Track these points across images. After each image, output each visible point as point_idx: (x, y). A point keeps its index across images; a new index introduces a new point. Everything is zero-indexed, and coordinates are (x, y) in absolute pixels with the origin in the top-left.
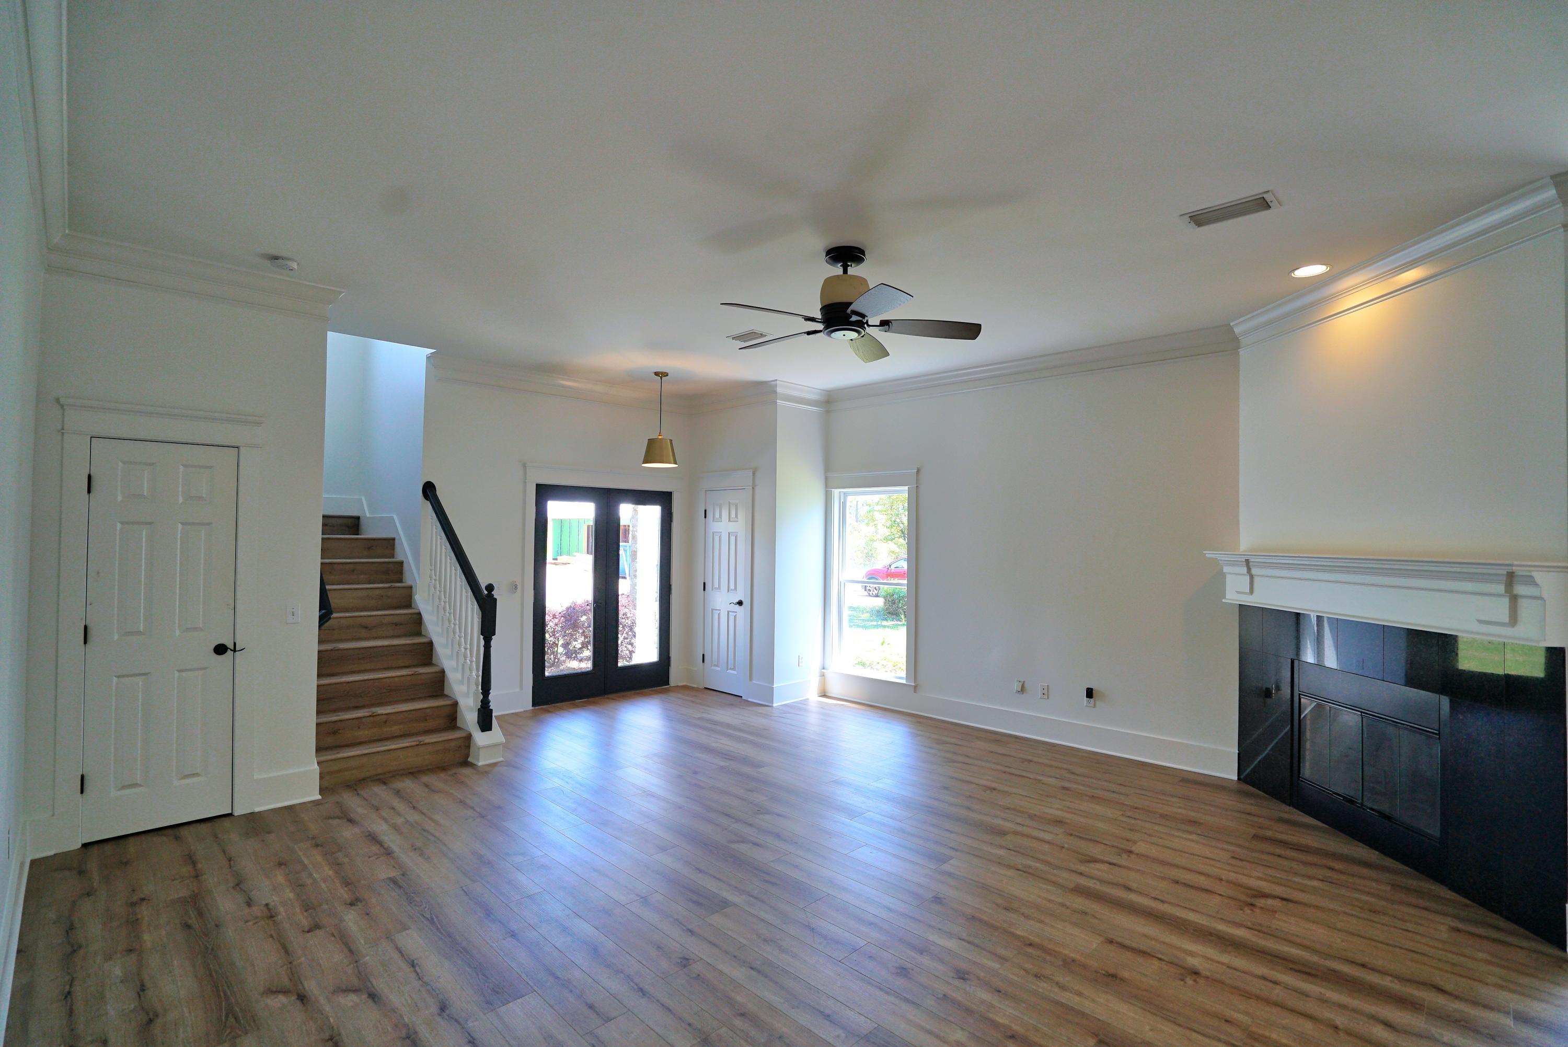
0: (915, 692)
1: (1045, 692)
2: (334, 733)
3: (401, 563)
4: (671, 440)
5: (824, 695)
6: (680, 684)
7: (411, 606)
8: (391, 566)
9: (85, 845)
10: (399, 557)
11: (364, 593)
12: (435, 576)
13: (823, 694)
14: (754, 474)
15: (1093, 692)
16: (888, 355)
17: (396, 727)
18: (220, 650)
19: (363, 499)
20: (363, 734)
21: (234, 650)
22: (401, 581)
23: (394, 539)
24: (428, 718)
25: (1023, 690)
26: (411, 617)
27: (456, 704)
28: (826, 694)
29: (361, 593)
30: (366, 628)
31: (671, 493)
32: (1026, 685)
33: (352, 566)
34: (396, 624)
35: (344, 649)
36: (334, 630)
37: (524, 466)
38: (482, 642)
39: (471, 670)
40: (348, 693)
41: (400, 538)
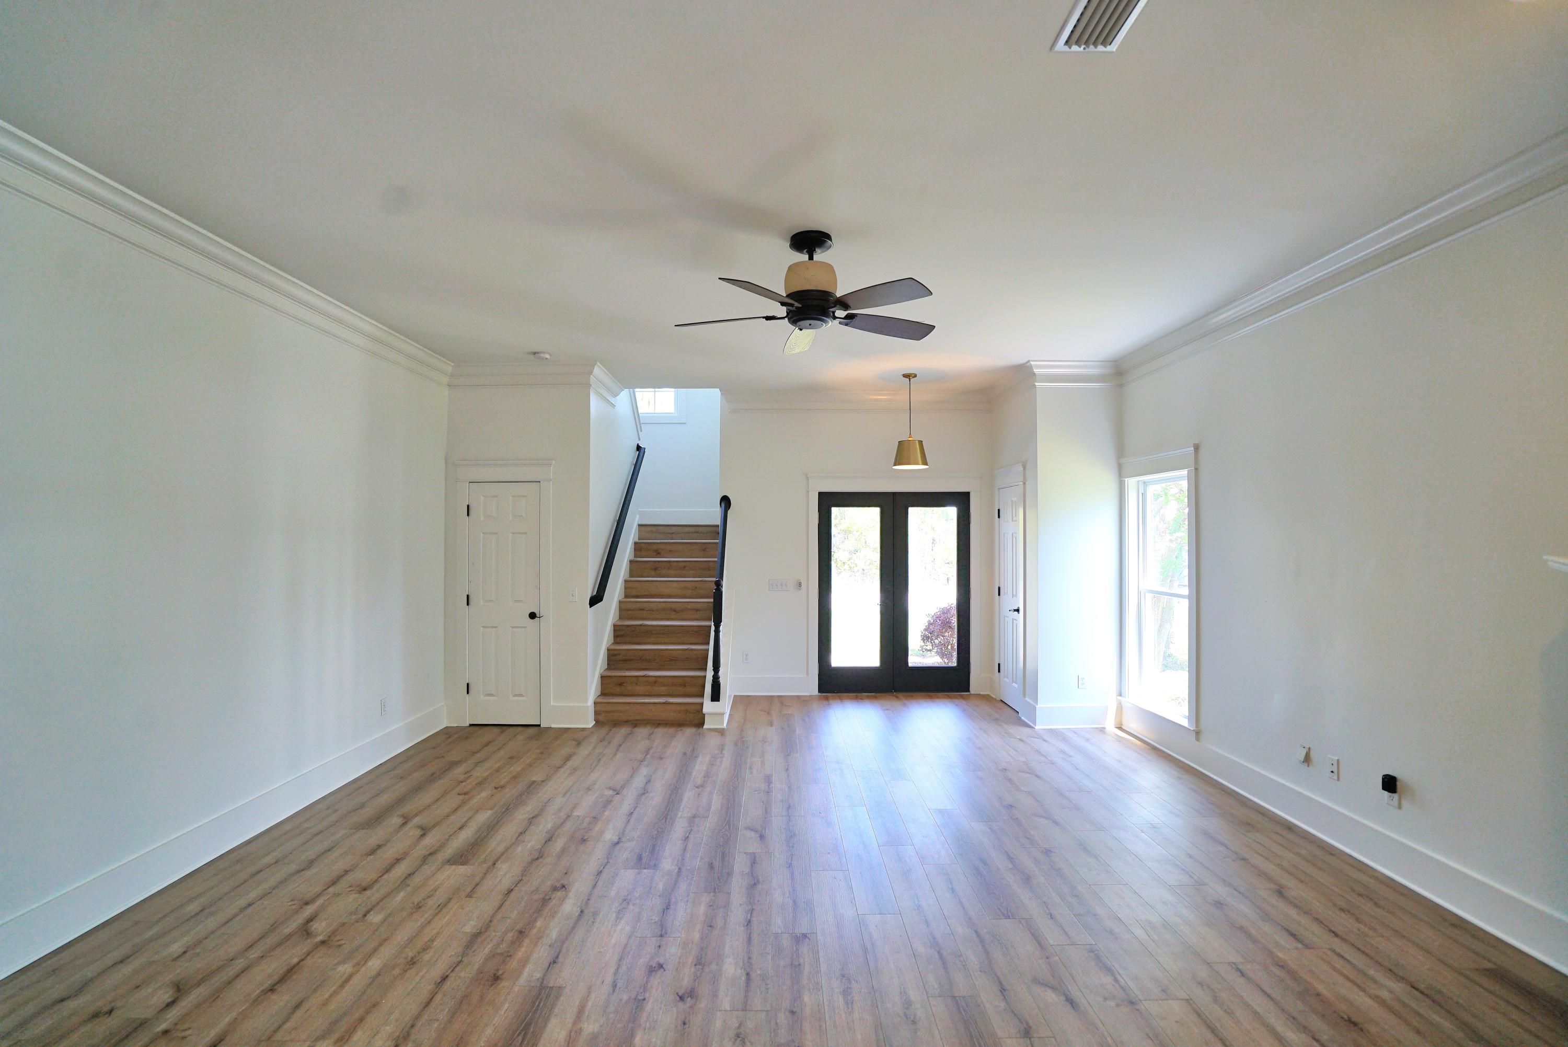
0: (1197, 739)
1: (1335, 769)
2: (621, 684)
4: (921, 442)
5: (1120, 728)
6: (981, 693)
9: (471, 725)
11: (683, 585)
13: (1119, 726)
14: (1024, 467)
15: (1398, 783)
16: (934, 327)
17: (663, 688)
18: (533, 616)
20: (640, 689)
21: (540, 617)
24: (686, 685)
25: (1307, 759)
28: (1122, 727)
29: (680, 585)
30: (675, 611)
31: (969, 493)
32: (1312, 754)
33: (684, 564)
34: (697, 610)
35: (649, 626)
36: (653, 611)
37: (808, 479)
40: (641, 657)
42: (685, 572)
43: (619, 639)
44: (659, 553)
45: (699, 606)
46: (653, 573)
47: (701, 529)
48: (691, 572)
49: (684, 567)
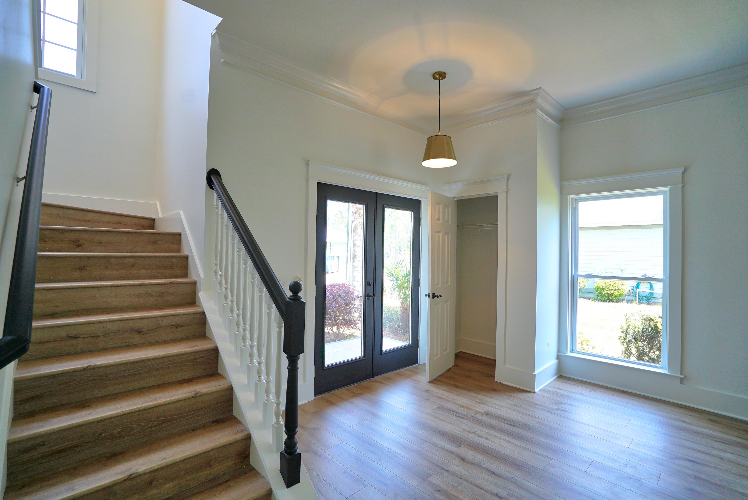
3: (186, 258)
4: (450, 138)
7: (195, 303)
8: (174, 260)
10: (185, 252)
11: (142, 290)
12: (221, 271)
14: (508, 179)
17: (168, 486)
19: (158, 203)
22: (185, 275)
23: (180, 234)
26: (194, 318)
27: (248, 438)
29: (138, 291)
31: (420, 201)
33: (131, 260)
34: (177, 326)
36: (97, 337)
37: (307, 164)
38: (285, 362)
39: (267, 392)
41: (186, 234)
42: (134, 272)
43: (27, 407)
44: (79, 246)
45: (177, 320)
46: (76, 274)
47: (124, 220)
48: (144, 272)
49: (133, 265)
